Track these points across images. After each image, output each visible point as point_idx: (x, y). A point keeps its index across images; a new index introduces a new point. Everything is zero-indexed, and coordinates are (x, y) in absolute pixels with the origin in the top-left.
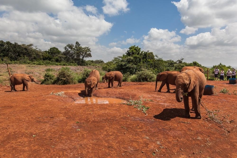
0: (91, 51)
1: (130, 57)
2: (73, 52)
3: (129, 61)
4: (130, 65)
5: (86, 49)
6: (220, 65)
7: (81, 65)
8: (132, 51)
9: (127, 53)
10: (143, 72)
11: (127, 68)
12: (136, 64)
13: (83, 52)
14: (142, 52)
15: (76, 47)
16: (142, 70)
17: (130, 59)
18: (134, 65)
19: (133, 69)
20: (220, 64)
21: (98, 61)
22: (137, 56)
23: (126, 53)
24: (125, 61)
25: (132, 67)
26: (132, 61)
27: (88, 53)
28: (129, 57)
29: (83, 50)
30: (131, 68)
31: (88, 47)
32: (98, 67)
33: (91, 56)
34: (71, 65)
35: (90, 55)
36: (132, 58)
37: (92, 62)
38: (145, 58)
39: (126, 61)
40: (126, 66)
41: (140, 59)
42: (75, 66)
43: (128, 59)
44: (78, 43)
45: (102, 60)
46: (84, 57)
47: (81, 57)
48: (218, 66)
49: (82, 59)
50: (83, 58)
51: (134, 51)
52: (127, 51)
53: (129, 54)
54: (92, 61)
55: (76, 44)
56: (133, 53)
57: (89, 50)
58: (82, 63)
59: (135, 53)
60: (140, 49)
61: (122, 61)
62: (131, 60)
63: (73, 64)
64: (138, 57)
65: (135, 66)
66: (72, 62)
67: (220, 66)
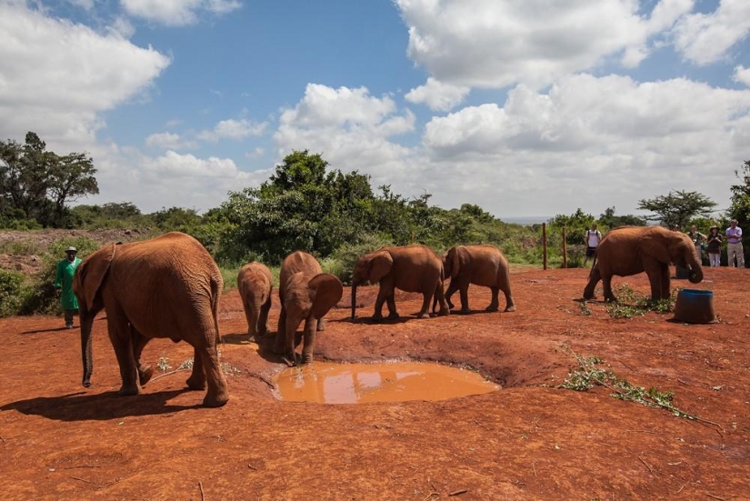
0: (94, 171)
1: (292, 193)
2: (19, 173)
3: (289, 209)
4: (293, 222)
5: (75, 161)
6: (577, 215)
7: (55, 226)
8: (298, 170)
9: (276, 176)
10: (367, 246)
11: (283, 233)
12: (314, 219)
13: (62, 172)
14: (332, 175)
15: (31, 155)
16: (361, 242)
17: (292, 200)
18: (307, 222)
19: (304, 237)
20: (579, 213)
21: (116, 206)
22: (318, 189)
23: (272, 178)
24: (274, 209)
25: (302, 230)
26: (299, 208)
27: (84, 176)
28: (287, 194)
29: (63, 168)
30: (298, 234)
31: (83, 155)
32: (136, 231)
33: (97, 191)
34: (14, 227)
35: (91, 186)
36: (299, 197)
37: (94, 214)
38: (347, 194)
39: (278, 209)
40: (278, 226)
41: (328, 200)
42: (30, 228)
43: (283, 201)
44: (36, 137)
45: (133, 204)
46: (65, 192)
47: (51, 195)
48: (572, 218)
49: (59, 205)
50: (62, 197)
51: (306, 171)
52: (278, 172)
53: (281, 181)
54: (95, 209)
55: (27, 140)
56: (299, 179)
57: (87, 166)
58: (57, 218)
59: (307, 179)
60: (323, 165)
61: (264, 208)
62: (294, 205)
63: (21, 224)
64: (321, 194)
65: (315, 224)
66: (18, 216)
67: (577, 218)
